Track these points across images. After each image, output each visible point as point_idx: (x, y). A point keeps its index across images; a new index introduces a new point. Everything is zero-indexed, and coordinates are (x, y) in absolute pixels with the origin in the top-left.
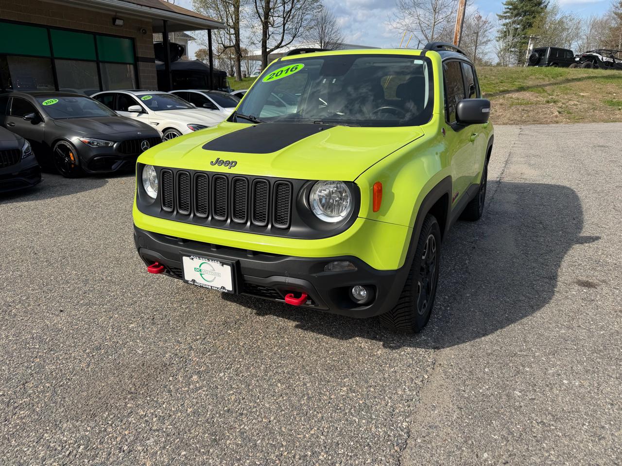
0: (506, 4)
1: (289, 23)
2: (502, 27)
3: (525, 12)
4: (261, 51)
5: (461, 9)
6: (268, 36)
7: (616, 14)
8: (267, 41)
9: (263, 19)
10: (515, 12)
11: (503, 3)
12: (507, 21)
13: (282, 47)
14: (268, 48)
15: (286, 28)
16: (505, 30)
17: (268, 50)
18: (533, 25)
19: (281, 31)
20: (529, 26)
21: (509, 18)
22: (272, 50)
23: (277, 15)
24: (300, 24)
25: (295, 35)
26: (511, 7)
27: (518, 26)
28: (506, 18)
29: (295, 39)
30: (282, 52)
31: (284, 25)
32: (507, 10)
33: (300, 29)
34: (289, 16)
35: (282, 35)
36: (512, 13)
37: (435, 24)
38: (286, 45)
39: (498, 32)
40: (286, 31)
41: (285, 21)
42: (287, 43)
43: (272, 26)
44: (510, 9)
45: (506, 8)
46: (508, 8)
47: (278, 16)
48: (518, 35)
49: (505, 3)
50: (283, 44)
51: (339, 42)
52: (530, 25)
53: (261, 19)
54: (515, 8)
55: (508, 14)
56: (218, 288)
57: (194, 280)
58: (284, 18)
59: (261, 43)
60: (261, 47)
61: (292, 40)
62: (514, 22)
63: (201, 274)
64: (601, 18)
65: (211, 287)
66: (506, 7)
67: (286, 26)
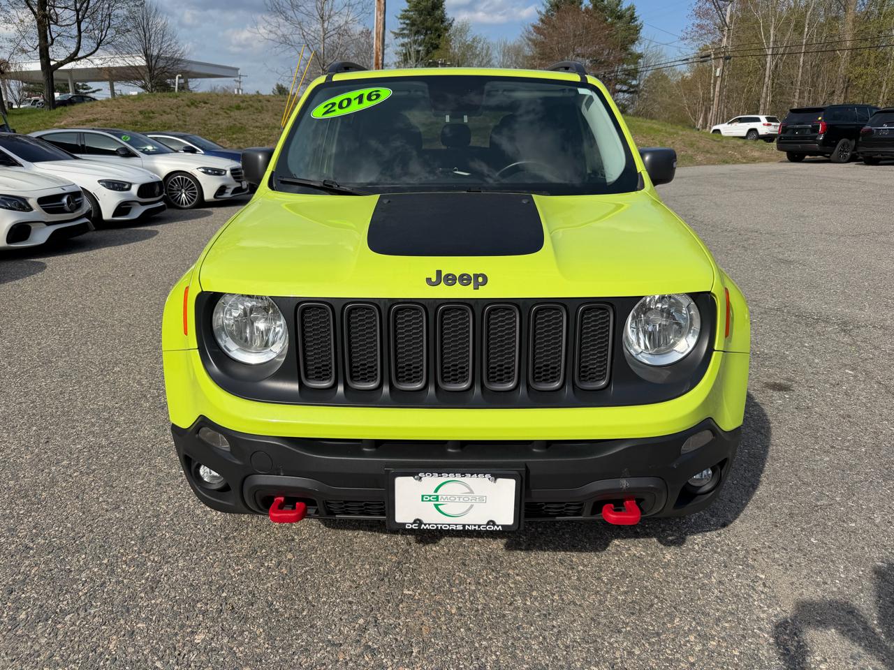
0: (401, 18)
1: (87, 20)
2: (401, 48)
3: (428, 29)
4: (40, 64)
5: (379, 18)
6: (49, 39)
7: (530, 40)
8: (50, 49)
9: (36, 10)
10: (414, 28)
11: (397, 17)
12: (406, 40)
13: (79, 59)
14: (53, 60)
15: (83, 27)
16: (404, 51)
17: (52, 63)
18: (440, 46)
19: (75, 32)
20: (434, 48)
21: (408, 36)
22: (61, 64)
23: (63, 5)
24: (107, 23)
25: (101, 41)
26: (408, 22)
27: (420, 48)
28: (403, 36)
29: (100, 47)
30: (78, 67)
31: (79, 22)
32: (405, 26)
33: (108, 32)
34: (87, 8)
35: (76, 40)
36: (410, 30)
37: (325, 37)
38: (85, 57)
39: (396, 54)
40: (83, 34)
41: (80, 17)
42: (88, 52)
43: (56, 23)
44: (407, 24)
45: (401, 24)
46: (404, 23)
47: (66, 8)
48: (422, 59)
49: (399, 16)
50: (80, 54)
51: (177, 56)
52: (436, 47)
53: (32, 9)
54: (413, 24)
55: (405, 32)
56: (479, 526)
57: (418, 520)
58: (78, 11)
59: (38, 50)
60: (39, 57)
61: (97, 49)
62: (415, 42)
63: (436, 506)
64: (512, 43)
65: (464, 526)
66: (402, 21)
67: (83, 26)
